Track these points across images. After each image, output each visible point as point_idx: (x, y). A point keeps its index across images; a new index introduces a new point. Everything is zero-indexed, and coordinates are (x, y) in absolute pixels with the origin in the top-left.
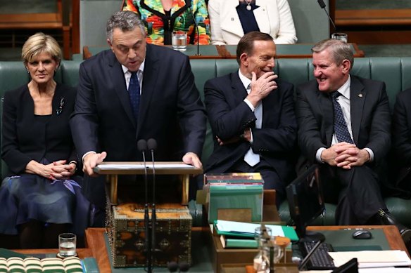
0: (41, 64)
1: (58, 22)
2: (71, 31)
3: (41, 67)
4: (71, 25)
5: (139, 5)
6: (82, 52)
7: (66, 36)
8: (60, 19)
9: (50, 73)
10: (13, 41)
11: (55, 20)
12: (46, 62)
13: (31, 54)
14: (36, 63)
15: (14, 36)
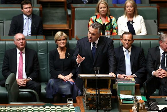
0: (62, 40)
1: (67, 27)
2: (72, 30)
3: (62, 41)
4: (72, 28)
5: (94, 21)
6: (75, 37)
7: (70, 32)
8: (68, 26)
9: (65, 43)
10: (52, 34)
11: (66, 26)
12: (63, 40)
13: (59, 37)
14: (60, 40)
15: (52, 32)
